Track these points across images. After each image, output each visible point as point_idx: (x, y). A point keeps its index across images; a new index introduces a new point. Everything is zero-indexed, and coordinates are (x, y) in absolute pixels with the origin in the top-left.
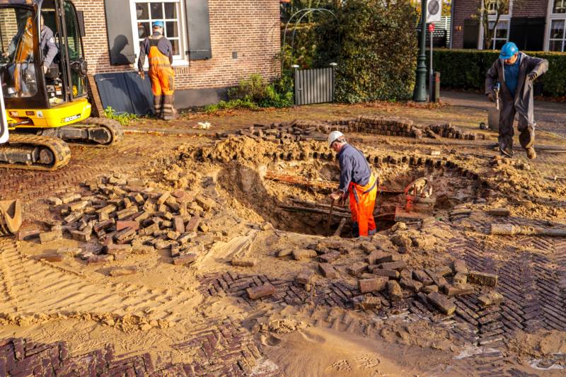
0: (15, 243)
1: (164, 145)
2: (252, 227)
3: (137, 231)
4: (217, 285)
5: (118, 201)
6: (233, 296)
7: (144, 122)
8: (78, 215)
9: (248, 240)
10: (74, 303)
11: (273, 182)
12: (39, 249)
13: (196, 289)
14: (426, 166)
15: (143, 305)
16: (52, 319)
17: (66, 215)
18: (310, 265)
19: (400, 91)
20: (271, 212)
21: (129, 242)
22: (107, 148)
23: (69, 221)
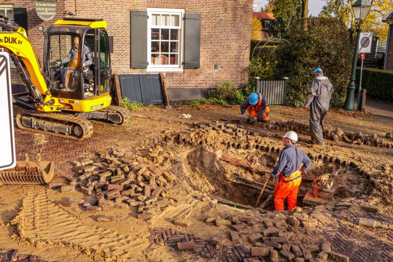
0: (46, 190)
1: (156, 129)
2: (196, 197)
3: (121, 192)
4: (161, 237)
5: (114, 170)
6: (168, 246)
7: (147, 110)
8: (88, 175)
9: (190, 207)
10: (71, 237)
11: (225, 163)
12: (59, 197)
13: (147, 238)
14: (335, 164)
15: (111, 244)
16: (55, 246)
17: (81, 174)
18: (225, 231)
19: (335, 100)
20: (220, 184)
21: (114, 200)
22: (119, 127)
23: (82, 179)
